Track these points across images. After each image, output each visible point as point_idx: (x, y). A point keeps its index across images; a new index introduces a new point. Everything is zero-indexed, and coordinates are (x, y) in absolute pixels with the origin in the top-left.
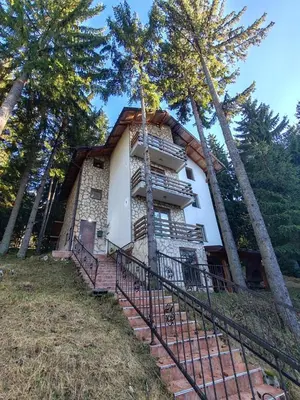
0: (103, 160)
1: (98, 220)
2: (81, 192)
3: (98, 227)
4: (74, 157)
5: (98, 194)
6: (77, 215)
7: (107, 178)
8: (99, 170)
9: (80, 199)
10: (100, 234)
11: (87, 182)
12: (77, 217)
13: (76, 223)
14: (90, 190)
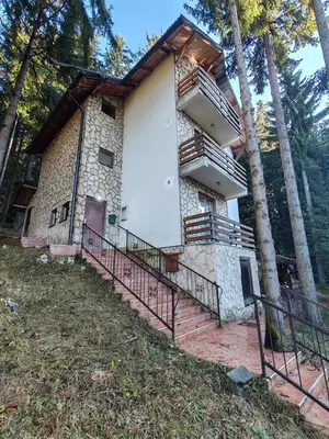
0: (114, 104)
1: (109, 198)
2: (85, 150)
3: (109, 208)
4: (72, 87)
5: (108, 157)
6: (80, 187)
7: (121, 135)
8: (109, 119)
9: (84, 161)
10: (113, 219)
11: (93, 135)
12: (81, 191)
13: (80, 200)
14: (97, 150)
